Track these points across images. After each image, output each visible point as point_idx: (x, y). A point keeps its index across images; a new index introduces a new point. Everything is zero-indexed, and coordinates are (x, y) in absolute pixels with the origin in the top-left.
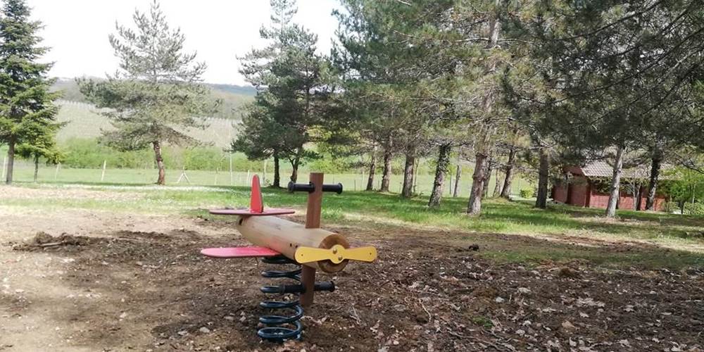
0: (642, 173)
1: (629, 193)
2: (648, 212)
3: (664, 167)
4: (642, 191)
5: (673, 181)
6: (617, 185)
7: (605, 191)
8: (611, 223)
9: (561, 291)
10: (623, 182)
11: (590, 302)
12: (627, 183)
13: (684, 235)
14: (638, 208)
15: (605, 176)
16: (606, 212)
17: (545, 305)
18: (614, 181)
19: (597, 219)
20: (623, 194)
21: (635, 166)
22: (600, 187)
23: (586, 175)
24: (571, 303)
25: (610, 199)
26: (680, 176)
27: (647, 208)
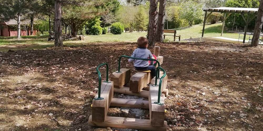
0: (28, 22)
1: (24, 30)
2: (31, 36)
3: (35, 19)
4: (29, 29)
5: (39, 24)
6: (19, 27)
7: (15, 30)
8: (19, 40)
9: (10, 55)
10: (22, 26)
11: (18, 55)
12: (23, 26)
13: (42, 41)
14: (28, 35)
15: (14, 24)
16: (17, 37)
17: (7, 57)
18: (18, 26)
19: (14, 40)
20: (22, 30)
21: (25, 20)
22: (13, 28)
23: (7, 24)
24: (13, 56)
25: (18, 32)
26: (41, 22)
27: (31, 34)
